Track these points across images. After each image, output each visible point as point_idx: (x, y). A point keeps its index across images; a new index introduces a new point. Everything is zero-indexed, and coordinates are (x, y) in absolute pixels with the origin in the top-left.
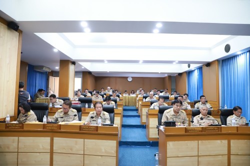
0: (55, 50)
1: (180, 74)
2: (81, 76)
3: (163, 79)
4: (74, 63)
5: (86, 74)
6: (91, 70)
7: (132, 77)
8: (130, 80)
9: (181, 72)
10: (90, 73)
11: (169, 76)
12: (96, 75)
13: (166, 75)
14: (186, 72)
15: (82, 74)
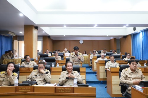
0: (21, 15)
1: (125, 37)
2: (42, 39)
3: (109, 42)
4: (36, 28)
5: (45, 38)
6: (50, 34)
7: (83, 40)
8: (81, 42)
9: (126, 35)
10: (49, 37)
11: (114, 39)
12: (53, 39)
13: (112, 38)
14: (131, 35)
15: (42, 38)
